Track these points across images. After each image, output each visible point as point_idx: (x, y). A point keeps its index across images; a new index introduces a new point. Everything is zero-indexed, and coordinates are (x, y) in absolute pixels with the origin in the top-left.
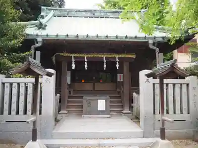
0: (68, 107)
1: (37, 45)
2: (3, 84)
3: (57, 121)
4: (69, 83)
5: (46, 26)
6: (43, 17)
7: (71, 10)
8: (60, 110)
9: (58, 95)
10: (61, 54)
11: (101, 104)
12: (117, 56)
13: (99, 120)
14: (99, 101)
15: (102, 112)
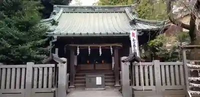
0: (75, 83)
1: (54, 41)
2: (33, 68)
3: (67, 93)
4: (76, 64)
5: (58, 22)
6: (55, 14)
7: (76, 8)
8: (69, 85)
9: (68, 74)
10: (71, 45)
11: (99, 80)
12: (111, 45)
13: (97, 91)
14: (97, 78)
15: (99, 86)
